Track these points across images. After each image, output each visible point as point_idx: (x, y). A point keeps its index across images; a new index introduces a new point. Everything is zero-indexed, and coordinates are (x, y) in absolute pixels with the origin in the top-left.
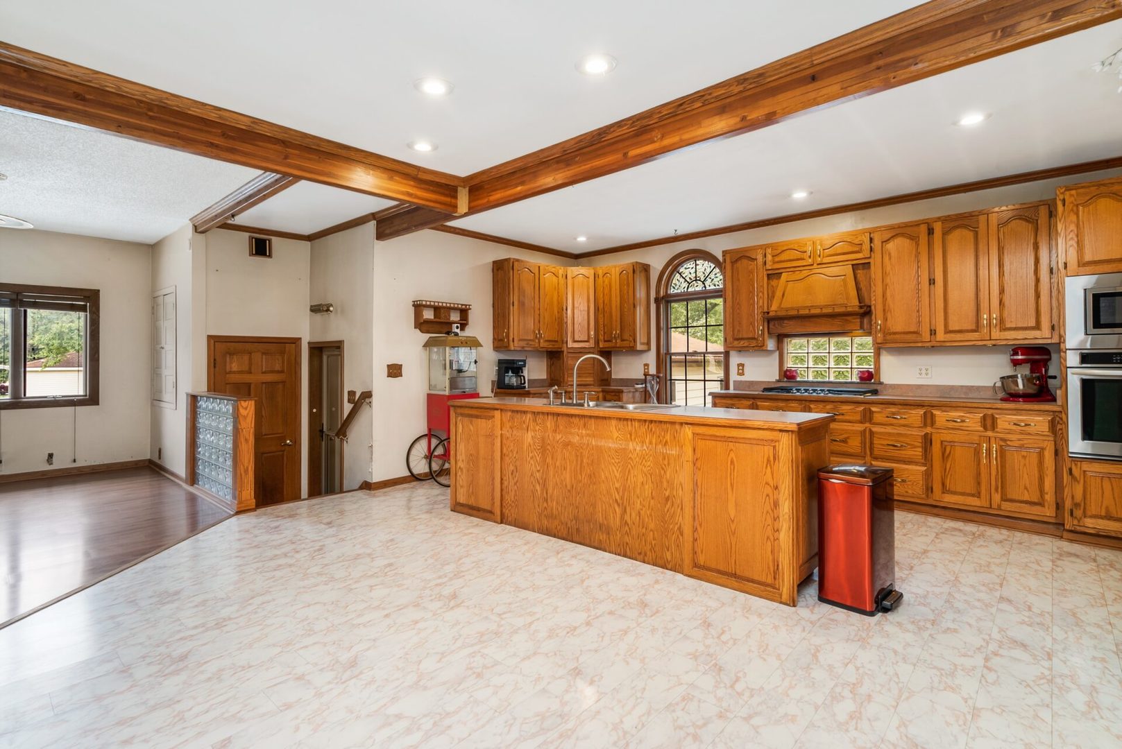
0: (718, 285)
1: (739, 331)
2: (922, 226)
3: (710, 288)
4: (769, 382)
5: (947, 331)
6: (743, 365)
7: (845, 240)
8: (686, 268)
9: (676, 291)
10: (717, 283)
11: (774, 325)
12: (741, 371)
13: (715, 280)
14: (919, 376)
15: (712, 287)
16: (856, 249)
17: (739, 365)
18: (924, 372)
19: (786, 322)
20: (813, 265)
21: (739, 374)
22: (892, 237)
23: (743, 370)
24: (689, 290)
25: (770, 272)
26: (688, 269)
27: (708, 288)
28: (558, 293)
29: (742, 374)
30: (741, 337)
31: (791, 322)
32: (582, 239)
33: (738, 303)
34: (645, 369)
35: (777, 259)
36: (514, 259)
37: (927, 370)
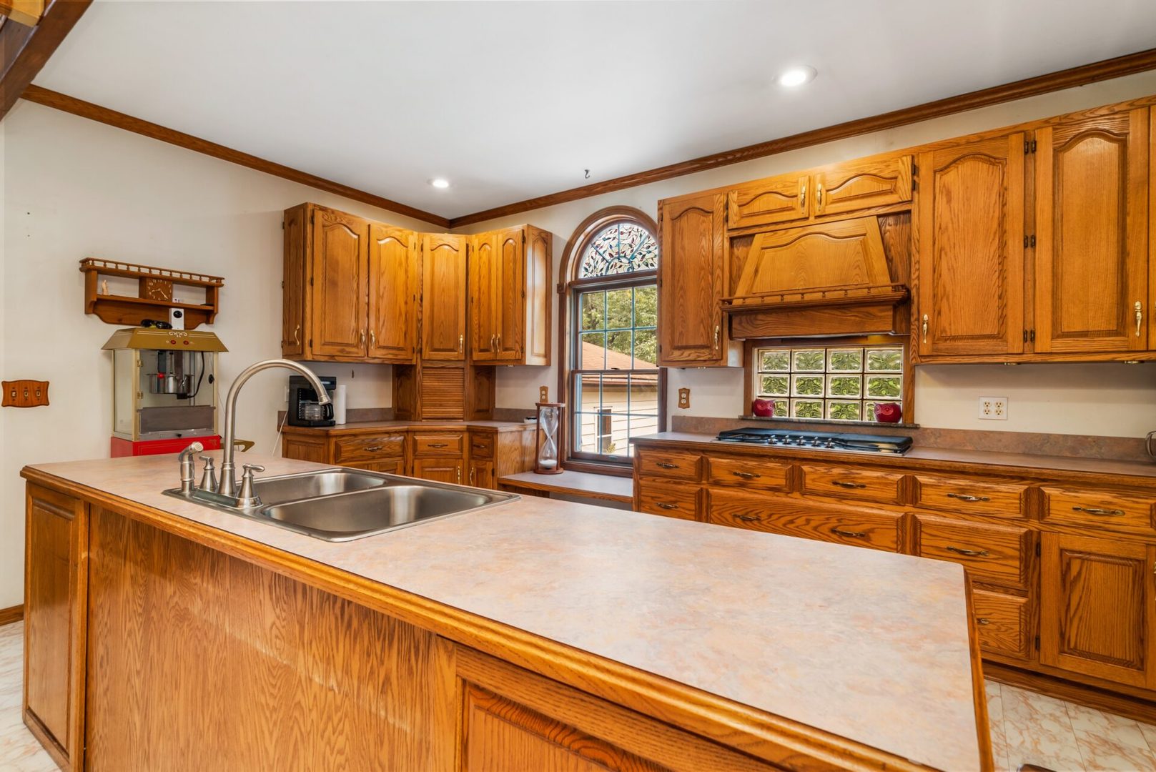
0: (652, 265)
1: (681, 333)
2: (1014, 137)
3: (641, 269)
4: (727, 419)
5: (1057, 334)
6: (687, 391)
7: (866, 171)
8: (605, 239)
9: (589, 275)
10: (650, 261)
11: (740, 323)
12: (684, 401)
13: (648, 256)
14: (983, 415)
15: (643, 268)
16: (886, 187)
17: (681, 391)
18: (993, 408)
19: (760, 317)
20: (807, 218)
21: (681, 406)
22: (955, 161)
23: (687, 399)
24: (610, 273)
25: (735, 234)
26: (607, 241)
27: (637, 269)
28: (406, 271)
29: (687, 406)
30: (684, 344)
31: (770, 319)
32: (441, 184)
34: (542, 395)
35: (746, 211)
36: (315, 205)
37: (999, 405)
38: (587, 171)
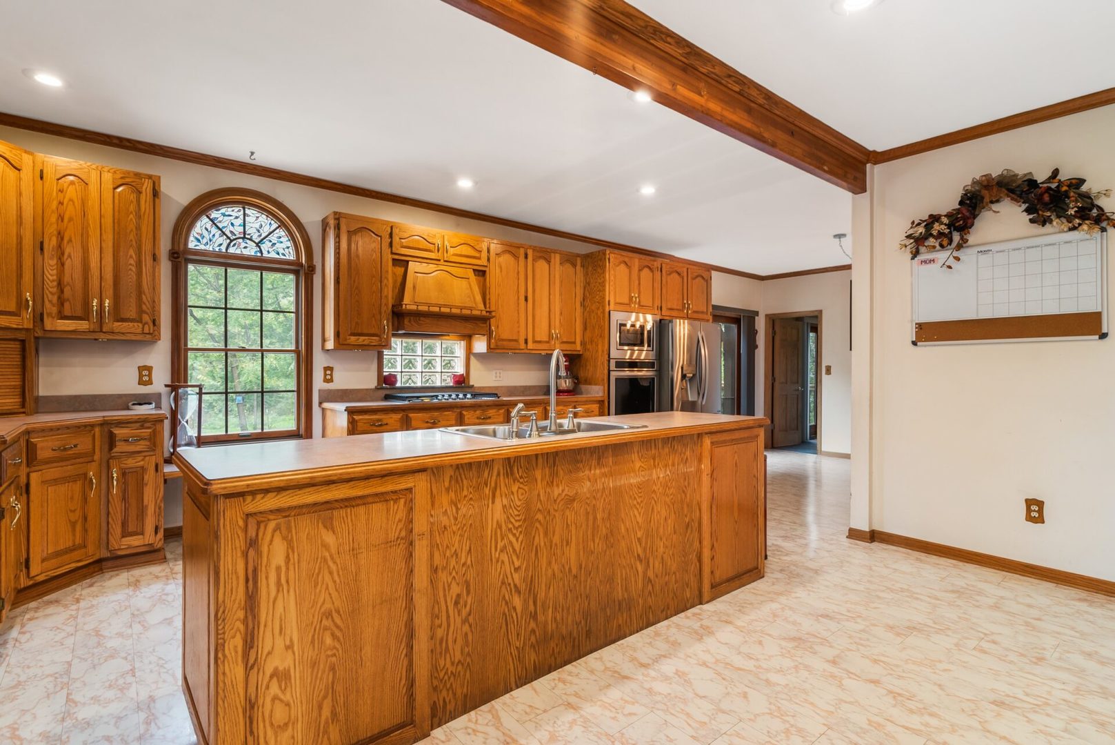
0: (284, 255)
2: (521, 249)
3: (269, 256)
4: (367, 390)
5: (535, 342)
6: (331, 369)
7: (469, 243)
8: (224, 215)
9: (202, 247)
10: (281, 251)
11: (410, 321)
12: (328, 377)
13: (278, 245)
14: (494, 379)
15: (273, 255)
16: (477, 255)
17: (326, 369)
18: (498, 374)
19: (422, 319)
20: (440, 260)
21: (326, 381)
22: (503, 252)
23: (331, 375)
24: (232, 250)
25: (396, 257)
26: (229, 217)
27: (265, 254)
29: (331, 380)
30: (360, 331)
31: (427, 321)
32: (48, 81)
33: (357, 288)
34: (142, 375)
35: (404, 243)
37: (500, 373)
38: (252, 153)
